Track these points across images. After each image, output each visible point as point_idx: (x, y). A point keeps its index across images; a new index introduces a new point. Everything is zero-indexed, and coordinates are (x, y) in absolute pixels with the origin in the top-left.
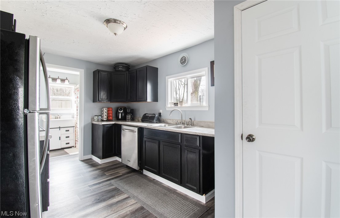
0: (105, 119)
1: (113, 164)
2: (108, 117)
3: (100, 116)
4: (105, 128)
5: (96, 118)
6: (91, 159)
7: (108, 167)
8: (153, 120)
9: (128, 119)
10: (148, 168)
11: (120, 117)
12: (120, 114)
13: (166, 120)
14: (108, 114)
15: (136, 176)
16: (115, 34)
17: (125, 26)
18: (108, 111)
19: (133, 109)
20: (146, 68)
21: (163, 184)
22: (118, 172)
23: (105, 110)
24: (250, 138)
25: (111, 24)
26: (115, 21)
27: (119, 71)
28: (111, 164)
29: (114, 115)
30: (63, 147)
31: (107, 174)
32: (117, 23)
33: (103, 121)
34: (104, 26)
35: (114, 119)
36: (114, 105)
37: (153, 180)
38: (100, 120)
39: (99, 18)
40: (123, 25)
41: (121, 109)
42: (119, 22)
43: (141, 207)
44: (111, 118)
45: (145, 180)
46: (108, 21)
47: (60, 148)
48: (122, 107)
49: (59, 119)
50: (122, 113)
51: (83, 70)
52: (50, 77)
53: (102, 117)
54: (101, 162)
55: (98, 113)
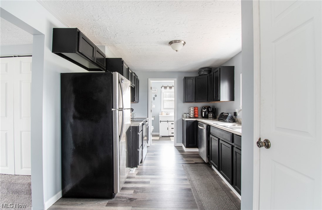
0: (192, 117)
1: (194, 154)
2: (194, 115)
3: (188, 114)
4: (188, 124)
5: (185, 115)
6: (182, 147)
7: (189, 155)
8: (226, 119)
9: (209, 117)
10: (213, 162)
11: (203, 116)
12: (204, 113)
13: (240, 120)
14: (194, 112)
15: (204, 168)
16: (176, 51)
17: (183, 42)
18: (194, 110)
19: (215, 109)
20: (220, 69)
21: (222, 181)
22: (193, 160)
23: (192, 109)
24: (267, 144)
25: (173, 44)
26: (176, 42)
27: (202, 75)
28: (192, 154)
29: (200, 114)
30: (169, 135)
31: (184, 160)
32: (177, 42)
33: (190, 118)
34: (169, 47)
35: (199, 116)
36: (200, 105)
37: (216, 175)
38: (188, 117)
39: (165, 43)
40: (182, 43)
41: (205, 108)
42: (178, 41)
43: (189, 189)
44: (196, 116)
45: (209, 173)
46: (171, 43)
47: (168, 136)
48: (206, 106)
49: (168, 115)
50: (205, 112)
51: (176, 79)
52: (163, 86)
53: (190, 115)
54: (186, 150)
55: (186, 111)
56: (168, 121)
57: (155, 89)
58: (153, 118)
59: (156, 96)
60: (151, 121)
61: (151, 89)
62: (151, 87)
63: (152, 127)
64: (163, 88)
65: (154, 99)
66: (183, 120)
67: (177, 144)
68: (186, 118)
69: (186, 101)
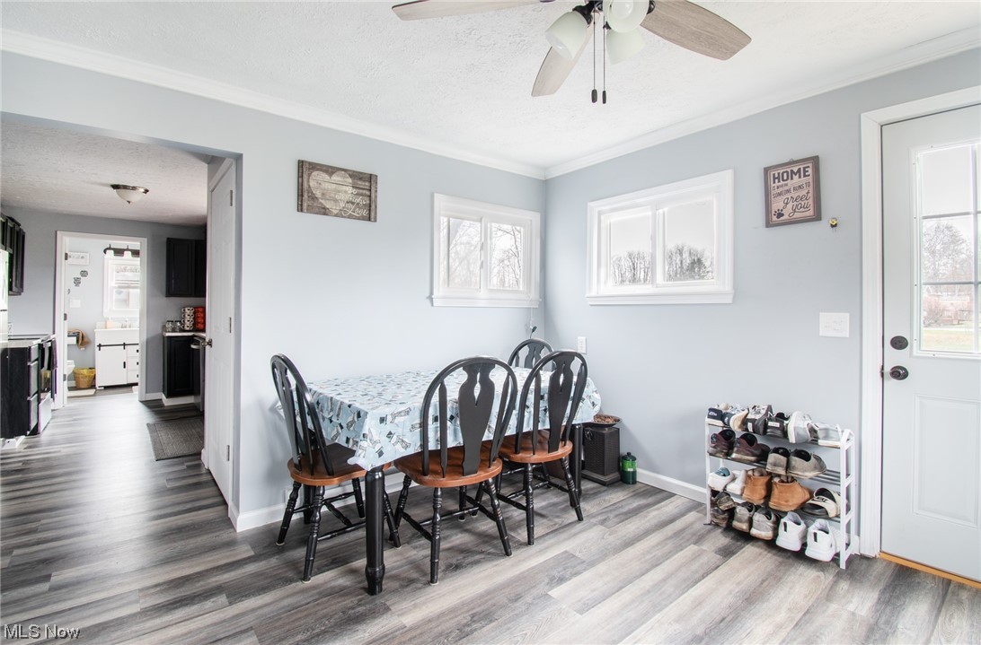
0: (188, 329)
2: (194, 324)
3: (178, 323)
5: (169, 326)
6: (160, 399)
14: (194, 318)
16: (129, 202)
18: (194, 313)
23: (188, 312)
25: (122, 190)
30: (130, 382)
32: (128, 188)
33: (182, 330)
34: (116, 193)
38: (177, 329)
42: (131, 187)
44: (200, 326)
46: (116, 187)
47: (125, 383)
49: (127, 329)
51: (146, 240)
52: (110, 248)
53: (183, 324)
54: (168, 402)
55: (173, 316)
56: (124, 345)
57: (82, 254)
58: (75, 338)
59: (84, 273)
60: (66, 346)
61: (66, 259)
62: (66, 254)
63: (69, 364)
64: (110, 253)
65: (77, 282)
66: (164, 337)
67: (148, 395)
68: (174, 331)
69: (170, 293)
